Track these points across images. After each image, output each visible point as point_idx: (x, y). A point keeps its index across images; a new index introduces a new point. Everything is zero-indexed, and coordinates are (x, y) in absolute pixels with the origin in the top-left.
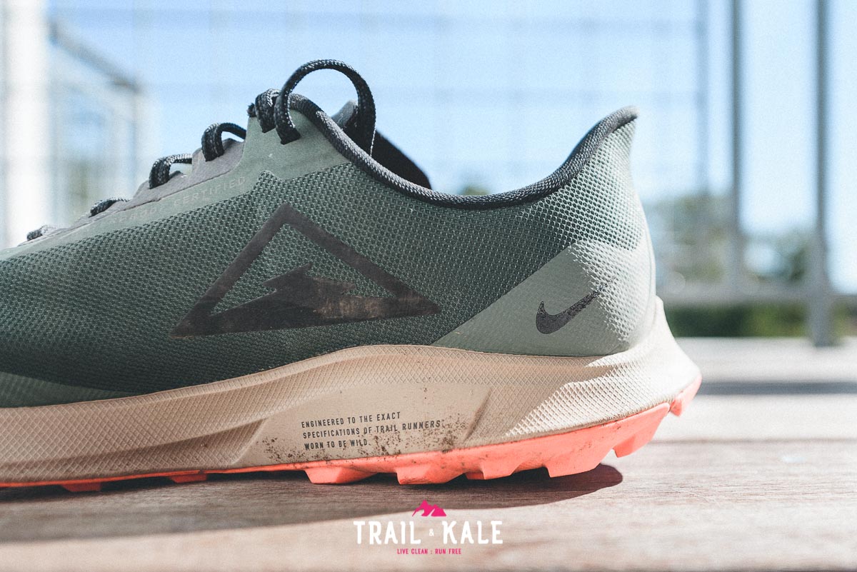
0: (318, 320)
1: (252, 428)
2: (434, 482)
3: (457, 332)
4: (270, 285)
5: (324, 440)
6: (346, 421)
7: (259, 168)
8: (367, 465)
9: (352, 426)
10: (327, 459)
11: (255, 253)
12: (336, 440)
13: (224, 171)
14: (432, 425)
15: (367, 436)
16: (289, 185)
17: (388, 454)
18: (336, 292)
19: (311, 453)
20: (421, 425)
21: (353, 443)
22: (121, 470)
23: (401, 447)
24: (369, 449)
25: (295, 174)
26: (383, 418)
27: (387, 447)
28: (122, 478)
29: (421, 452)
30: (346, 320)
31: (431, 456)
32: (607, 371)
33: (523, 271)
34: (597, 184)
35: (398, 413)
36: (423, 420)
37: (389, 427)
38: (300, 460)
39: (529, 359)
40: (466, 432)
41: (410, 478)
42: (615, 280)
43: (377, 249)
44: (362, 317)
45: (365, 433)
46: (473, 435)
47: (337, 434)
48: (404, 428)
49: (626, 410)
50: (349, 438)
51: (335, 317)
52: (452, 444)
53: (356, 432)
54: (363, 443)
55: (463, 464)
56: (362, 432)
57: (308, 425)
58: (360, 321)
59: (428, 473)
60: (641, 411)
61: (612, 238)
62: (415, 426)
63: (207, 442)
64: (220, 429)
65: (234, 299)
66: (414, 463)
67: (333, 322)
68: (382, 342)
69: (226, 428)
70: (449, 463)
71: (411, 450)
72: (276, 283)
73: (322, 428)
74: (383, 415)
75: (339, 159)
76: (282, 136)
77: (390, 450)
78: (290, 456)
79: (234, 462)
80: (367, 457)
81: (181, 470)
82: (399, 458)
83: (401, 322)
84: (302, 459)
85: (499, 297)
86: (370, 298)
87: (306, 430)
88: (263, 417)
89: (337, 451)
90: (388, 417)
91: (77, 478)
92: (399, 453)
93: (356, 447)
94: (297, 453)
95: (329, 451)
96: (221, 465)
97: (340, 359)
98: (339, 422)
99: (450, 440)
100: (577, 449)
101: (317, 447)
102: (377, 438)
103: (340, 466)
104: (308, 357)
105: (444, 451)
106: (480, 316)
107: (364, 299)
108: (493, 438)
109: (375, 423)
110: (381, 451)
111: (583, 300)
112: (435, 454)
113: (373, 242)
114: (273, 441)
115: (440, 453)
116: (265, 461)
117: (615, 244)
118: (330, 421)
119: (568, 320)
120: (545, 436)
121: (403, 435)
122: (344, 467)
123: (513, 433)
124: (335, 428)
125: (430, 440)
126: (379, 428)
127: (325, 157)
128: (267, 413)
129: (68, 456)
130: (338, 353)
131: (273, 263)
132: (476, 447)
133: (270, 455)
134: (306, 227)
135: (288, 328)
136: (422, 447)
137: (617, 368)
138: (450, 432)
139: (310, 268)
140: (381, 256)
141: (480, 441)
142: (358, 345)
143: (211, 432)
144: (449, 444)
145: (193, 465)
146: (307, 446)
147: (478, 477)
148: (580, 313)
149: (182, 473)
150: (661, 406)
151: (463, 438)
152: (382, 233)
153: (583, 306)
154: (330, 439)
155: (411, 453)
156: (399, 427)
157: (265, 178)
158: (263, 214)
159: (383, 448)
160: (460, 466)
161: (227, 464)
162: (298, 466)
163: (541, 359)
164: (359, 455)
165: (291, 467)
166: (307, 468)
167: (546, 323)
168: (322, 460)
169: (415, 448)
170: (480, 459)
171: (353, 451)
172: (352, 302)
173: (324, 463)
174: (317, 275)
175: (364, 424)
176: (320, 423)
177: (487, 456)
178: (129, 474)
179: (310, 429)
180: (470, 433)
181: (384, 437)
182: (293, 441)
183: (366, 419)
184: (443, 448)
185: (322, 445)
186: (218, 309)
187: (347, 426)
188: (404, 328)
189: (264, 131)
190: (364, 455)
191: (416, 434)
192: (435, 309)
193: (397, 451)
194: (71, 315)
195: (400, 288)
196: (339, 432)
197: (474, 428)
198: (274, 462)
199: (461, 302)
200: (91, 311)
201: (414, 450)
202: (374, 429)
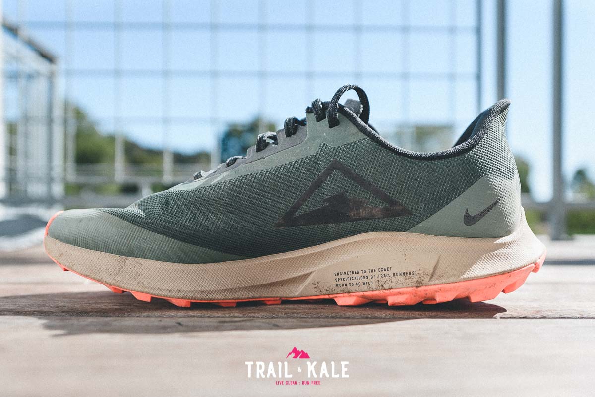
0: (349, 219)
1: (306, 276)
2: (409, 304)
3: (421, 225)
4: (325, 201)
5: (347, 282)
6: (360, 272)
7: (318, 141)
8: (372, 295)
9: (364, 274)
10: (348, 292)
11: (318, 184)
12: (354, 282)
13: (299, 143)
14: (410, 274)
15: (373, 280)
16: (336, 149)
17: (385, 289)
18: (359, 204)
19: (340, 289)
20: (404, 274)
21: (364, 283)
22: (247, 296)
23: (393, 285)
24: (374, 286)
25: (339, 144)
26: (382, 270)
27: (384, 285)
28: (247, 300)
29: (405, 288)
30: (363, 219)
31: (410, 290)
32: (503, 246)
33: (457, 192)
34: (493, 144)
35: (391, 267)
36: (404, 271)
37: (386, 274)
38: (332, 293)
39: (459, 239)
40: (429, 277)
41: (396, 302)
42: (504, 197)
43: (382, 182)
44: (372, 217)
45: (372, 278)
46: (433, 279)
47: (355, 278)
48: (394, 275)
49: (513, 267)
50: (361, 281)
51: (357, 217)
52: (422, 284)
53: (366, 278)
54: (370, 283)
55: (426, 294)
56: (370, 277)
57: (338, 274)
58: (370, 219)
59: (406, 299)
60: (521, 268)
61: (502, 174)
62: (400, 274)
63: (283, 283)
64: (290, 277)
65: (305, 208)
66: (400, 293)
67: (356, 220)
68: (380, 231)
69: (293, 276)
70: (419, 293)
71: (398, 286)
72: (328, 200)
73: (346, 276)
74: (382, 269)
75: (361, 136)
76: (331, 124)
77: (386, 287)
78: (327, 291)
79: (297, 294)
80: (372, 291)
81: (272, 297)
82: (391, 291)
83: (391, 220)
84: (334, 292)
85: (444, 206)
86: (376, 207)
87: (337, 277)
88: (313, 270)
89: (355, 287)
90: (385, 270)
91: (230, 299)
92: (392, 288)
93: (366, 286)
94: (331, 288)
95: (350, 288)
96: (290, 295)
97: (358, 239)
98: (357, 273)
99: (420, 281)
100: (488, 287)
101: (343, 286)
102: (378, 280)
103: (355, 296)
104: (339, 238)
105: (417, 287)
106: (435, 216)
107: (373, 208)
108: (444, 281)
109: (377, 273)
110: (381, 287)
111: (488, 208)
112: (412, 289)
113: (380, 178)
114: (318, 283)
115: (415, 288)
116: (313, 294)
117: (504, 177)
118: (351, 272)
119: (480, 218)
120: (472, 280)
121: (394, 279)
122: (358, 297)
123: (465, 276)
124: (354, 275)
125: (409, 282)
126: (380, 276)
127: (354, 135)
128: (315, 268)
129: (225, 288)
130: (356, 236)
131: (328, 190)
132: (435, 285)
133: (316, 290)
134: (345, 171)
135: (332, 223)
136: (405, 285)
137: (508, 244)
138: (420, 277)
139: (347, 192)
140: (384, 186)
141: (437, 282)
142: (367, 232)
143: (286, 278)
144: (420, 284)
145: (277, 295)
146: (337, 286)
147: (434, 303)
148: (486, 215)
149: (272, 299)
150: (531, 265)
151: (428, 281)
152: (385, 174)
153: (489, 211)
154: (351, 281)
155: (398, 289)
156: (392, 275)
157: (323, 146)
158: (323, 165)
159: (382, 286)
160: (424, 295)
161: (293, 295)
162: (331, 296)
163: (465, 239)
164: (368, 290)
165: (327, 297)
166: (336, 297)
167: (469, 219)
168: (345, 293)
169: (401, 286)
170: (436, 291)
171: (365, 287)
172: (367, 209)
173: (346, 294)
174: (350, 195)
175: (371, 274)
176: (345, 273)
177: (440, 290)
178: (250, 298)
179: (339, 277)
180: (431, 278)
181: (382, 280)
182: (330, 282)
183: (372, 271)
184: (416, 285)
185: (346, 285)
186: (297, 214)
187: (361, 274)
188: (392, 223)
189: (318, 121)
190: (371, 290)
191: (401, 278)
192: (410, 213)
193: (390, 287)
194: (226, 217)
195: (392, 202)
196: (356, 278)
197: (432, 275)
198: (318, 294)
199: (424, 209)
200: (236, 215)
201: (400, 287)
202: (377, 276)
